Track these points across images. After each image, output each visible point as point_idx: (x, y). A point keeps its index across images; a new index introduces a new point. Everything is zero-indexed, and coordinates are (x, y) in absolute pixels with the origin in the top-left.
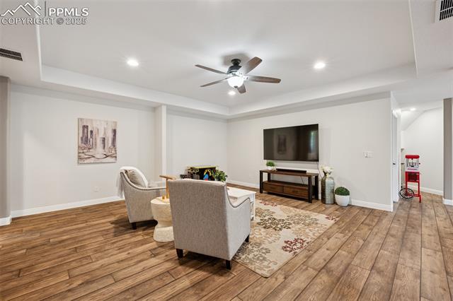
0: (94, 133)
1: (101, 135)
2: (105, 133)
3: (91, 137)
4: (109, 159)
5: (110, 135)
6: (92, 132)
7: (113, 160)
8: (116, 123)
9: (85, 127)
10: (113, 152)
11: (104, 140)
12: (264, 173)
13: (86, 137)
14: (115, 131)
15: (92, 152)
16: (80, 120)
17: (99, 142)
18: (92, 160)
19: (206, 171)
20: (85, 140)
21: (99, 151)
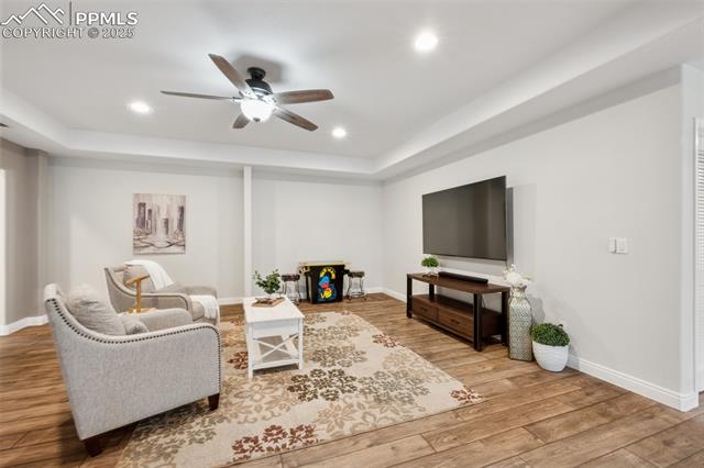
0: (153, 213)
1: (163, 215)
2: (168, 213)
3: (150, 219)
4: (173, 249)
5: (175, 215)
6: (150, 211)
7: (179, 250)
8: (184, 198)
9: (142, 205)
10: (180, 238)
11: (167, 222)
12: (414, 281)
13: (143, 218)
14: (182, 210)
15: (150, 239)
17: (160, 225)
18: (150, 250)
19: (325, 270)
20: (142, 222)
21: (160, 237)
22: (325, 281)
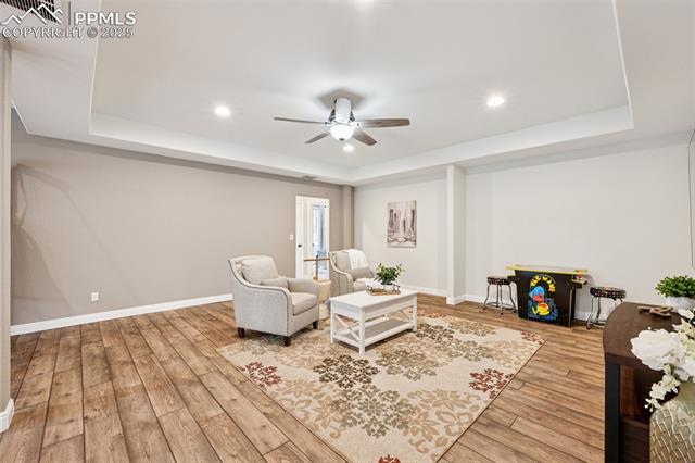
1: (403, 217)
2: (405, 215)
3: (396, 220)
4: (408, 243)
5: (409, 216)
6: (396, 215)
7: (411, 244)
8: (415, 202)
9: (392, 211)
10: (413, 235)
11: (404, 222)
13: (392, 220)
14: (413, 212)
15: (395, 235)
16: (389, 204)
17: (401, 224)
18: (396, 243)
19: (537, 278)
20: (391, 224)
21: (400, 235)
22: (537, 292)
